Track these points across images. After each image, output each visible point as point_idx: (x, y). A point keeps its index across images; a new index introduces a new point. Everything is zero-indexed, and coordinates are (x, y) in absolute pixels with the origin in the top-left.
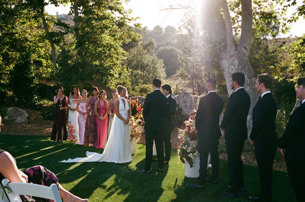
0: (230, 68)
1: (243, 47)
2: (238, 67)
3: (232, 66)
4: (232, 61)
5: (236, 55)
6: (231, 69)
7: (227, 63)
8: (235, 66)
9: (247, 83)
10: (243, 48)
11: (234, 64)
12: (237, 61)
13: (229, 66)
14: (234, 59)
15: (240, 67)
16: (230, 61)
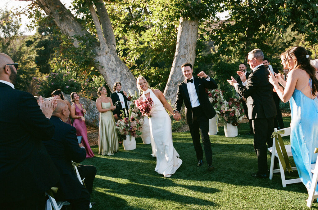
0: (109, 64)
1: (113, 44)
2: (117, 63)
3: (111, 62)
4: (109, 58)
5: (110, 51)
6: (111, 64)
7: (105, 59)
8: (112, 61)
9: (128, 76)
10: (113, 46)
11: (111, 60)
12: (113, 57)
13: (107, 62)
14: (110, 56)
15: (118, 62)
16: (107, 57)
